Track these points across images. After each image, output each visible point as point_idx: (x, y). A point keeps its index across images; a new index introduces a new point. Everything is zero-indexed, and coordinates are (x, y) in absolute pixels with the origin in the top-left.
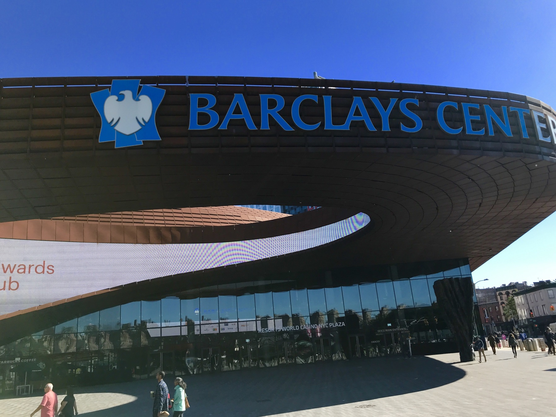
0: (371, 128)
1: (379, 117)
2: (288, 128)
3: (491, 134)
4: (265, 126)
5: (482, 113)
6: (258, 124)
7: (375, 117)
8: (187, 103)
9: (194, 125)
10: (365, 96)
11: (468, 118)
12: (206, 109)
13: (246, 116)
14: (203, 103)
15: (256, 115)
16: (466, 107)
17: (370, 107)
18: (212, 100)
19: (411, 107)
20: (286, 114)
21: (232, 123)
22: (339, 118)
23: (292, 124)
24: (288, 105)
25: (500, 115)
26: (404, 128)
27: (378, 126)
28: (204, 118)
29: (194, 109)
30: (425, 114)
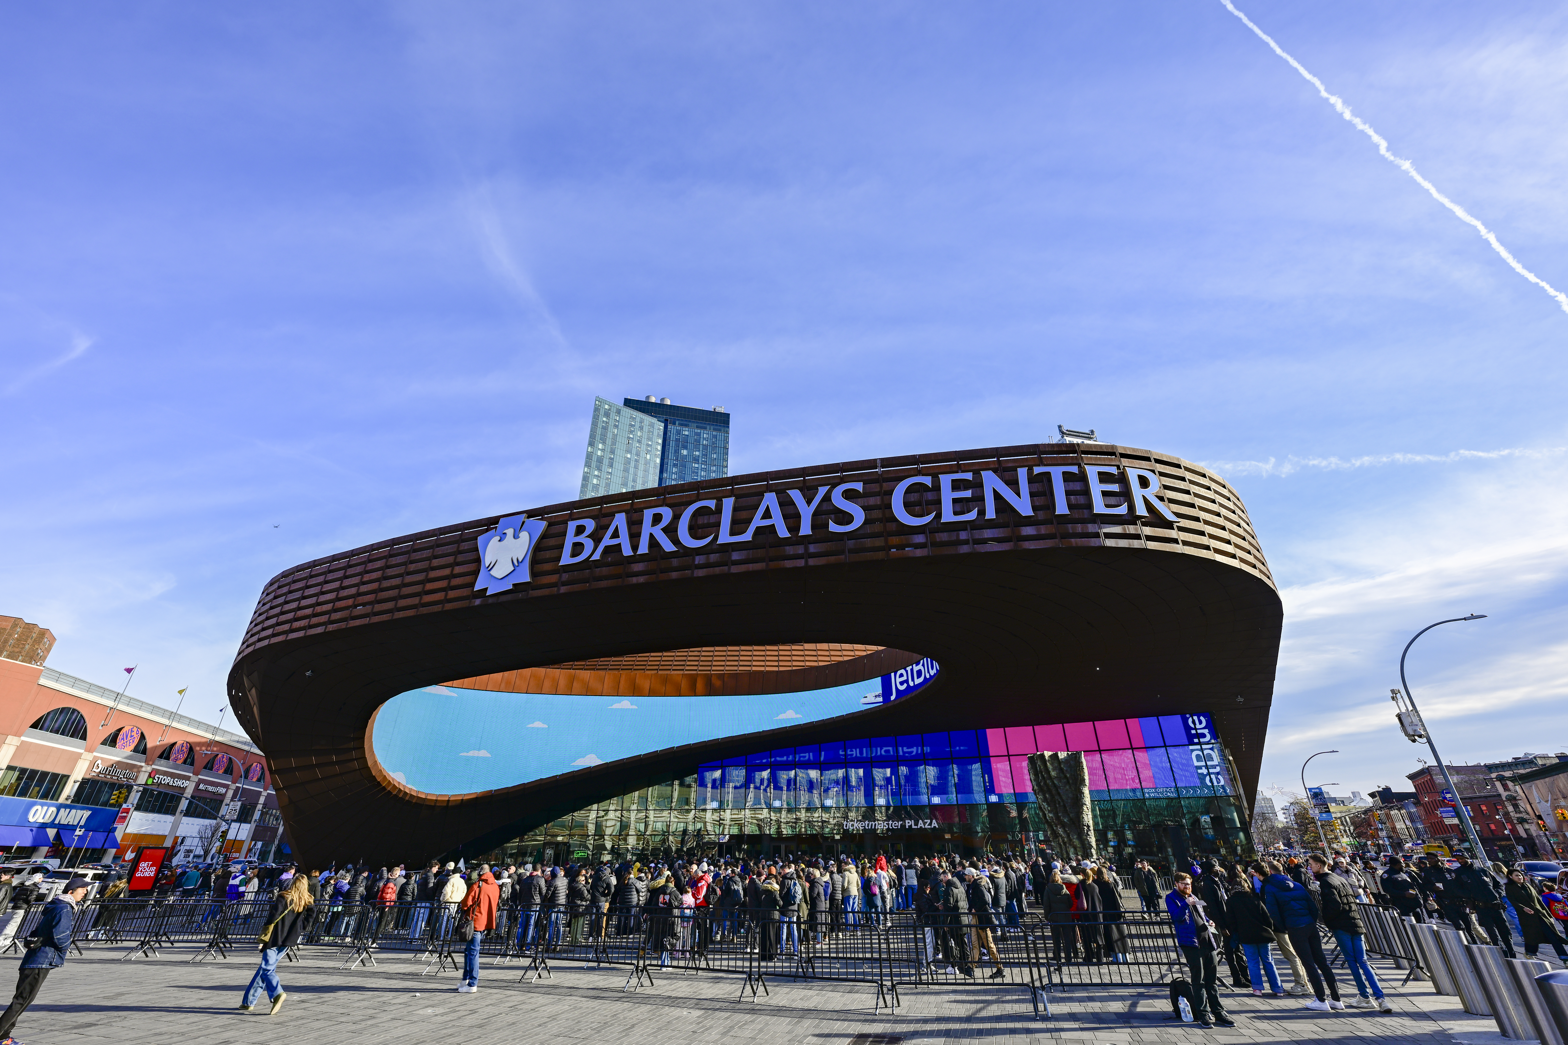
0: (783, 532)
1: (798, 516)
2: (668, 546)
3: (991, 513)
4: (643, 549)
5: (977, 485)
6: (635, 548)
7: (792, 517)
8: (564, 534)
9: (566, 559)
10: (781, 492)
11: (947, 496)
12: (581, 539)
13: (624, 540)
14: (580, 530)
15: (635, 537)
16: (946, 481)
17: (786, 504)
18: (590, 525)
19: (849, 495)
20: (671, 531)
21: (608, 550)
22: (738, 527)
23: (676, 542)
24: (676, 517)
25: (1013, 484)
26: (833, 527)
27: (794, 528)
28: (578, 548)
29: (570, 539)
30: (872, 501)
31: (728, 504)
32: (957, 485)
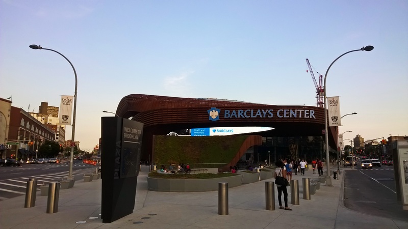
0: (261, 117)
3: (291, 117)
4: (239, 117)
5: (289, 112)
6: (237, 116)
7: (262, 114)
8: (224, 112)
9: (225, 117)
10: (261, 109)
11: (285, 113)
13: (235, 115)
14: (227, 112)
16: (285, 111)
17: (261, 111)
18: (229, 111)
19: (271, 111)
20: (243, 114)
21: (233, 116)
22: (254, 114)
23: (244, 116)
24: (244, 112)
25: (294, 112)
26: (268, 116)
27: (263, 116)
28: (227, 115)
30: (275, 113)
31: (252, 110)
32: (287, 112)
